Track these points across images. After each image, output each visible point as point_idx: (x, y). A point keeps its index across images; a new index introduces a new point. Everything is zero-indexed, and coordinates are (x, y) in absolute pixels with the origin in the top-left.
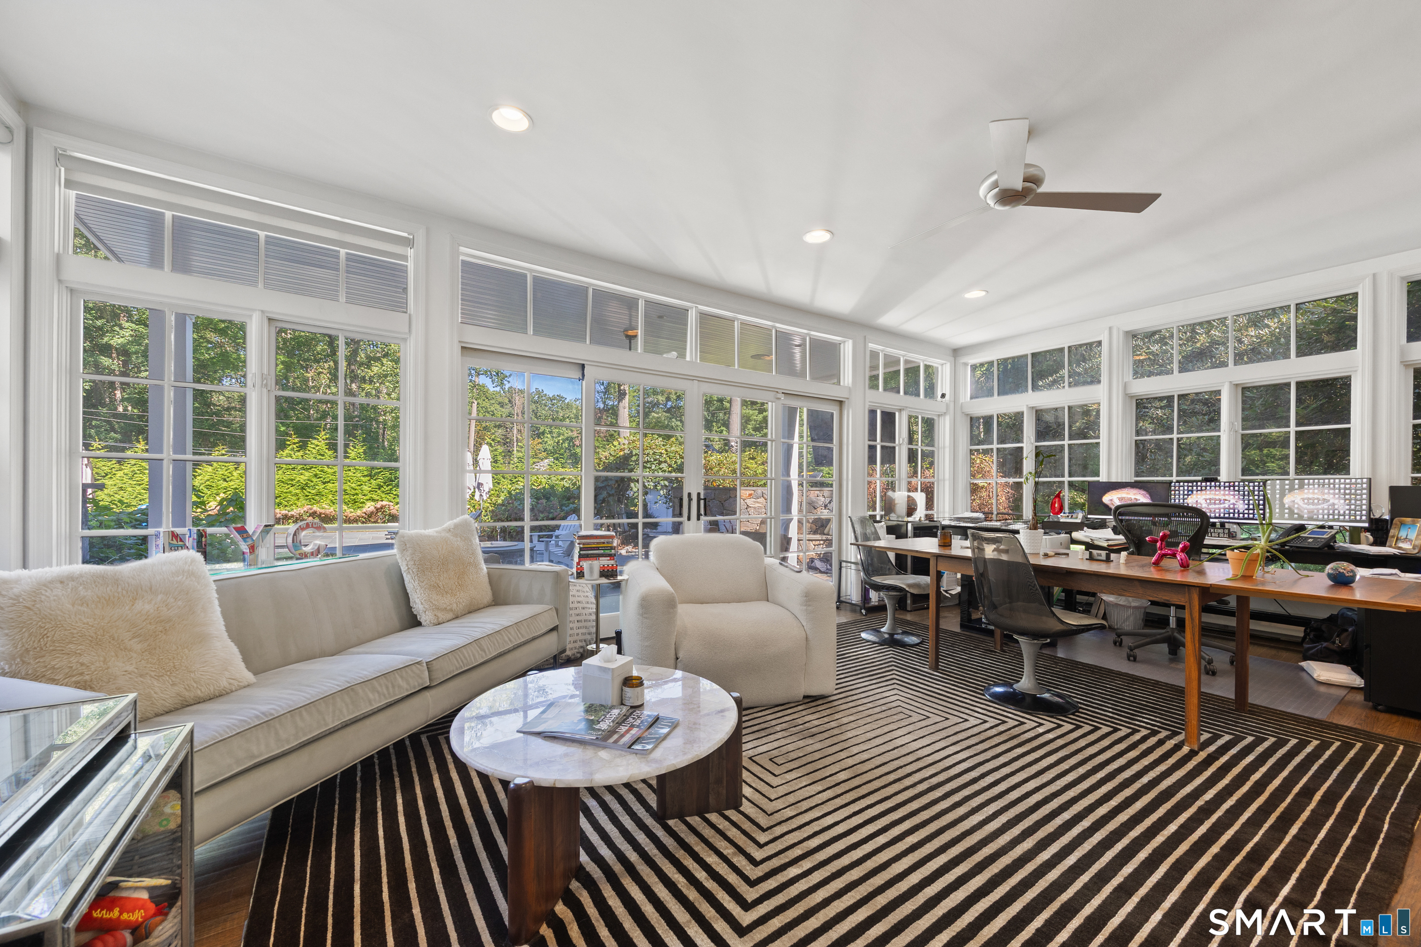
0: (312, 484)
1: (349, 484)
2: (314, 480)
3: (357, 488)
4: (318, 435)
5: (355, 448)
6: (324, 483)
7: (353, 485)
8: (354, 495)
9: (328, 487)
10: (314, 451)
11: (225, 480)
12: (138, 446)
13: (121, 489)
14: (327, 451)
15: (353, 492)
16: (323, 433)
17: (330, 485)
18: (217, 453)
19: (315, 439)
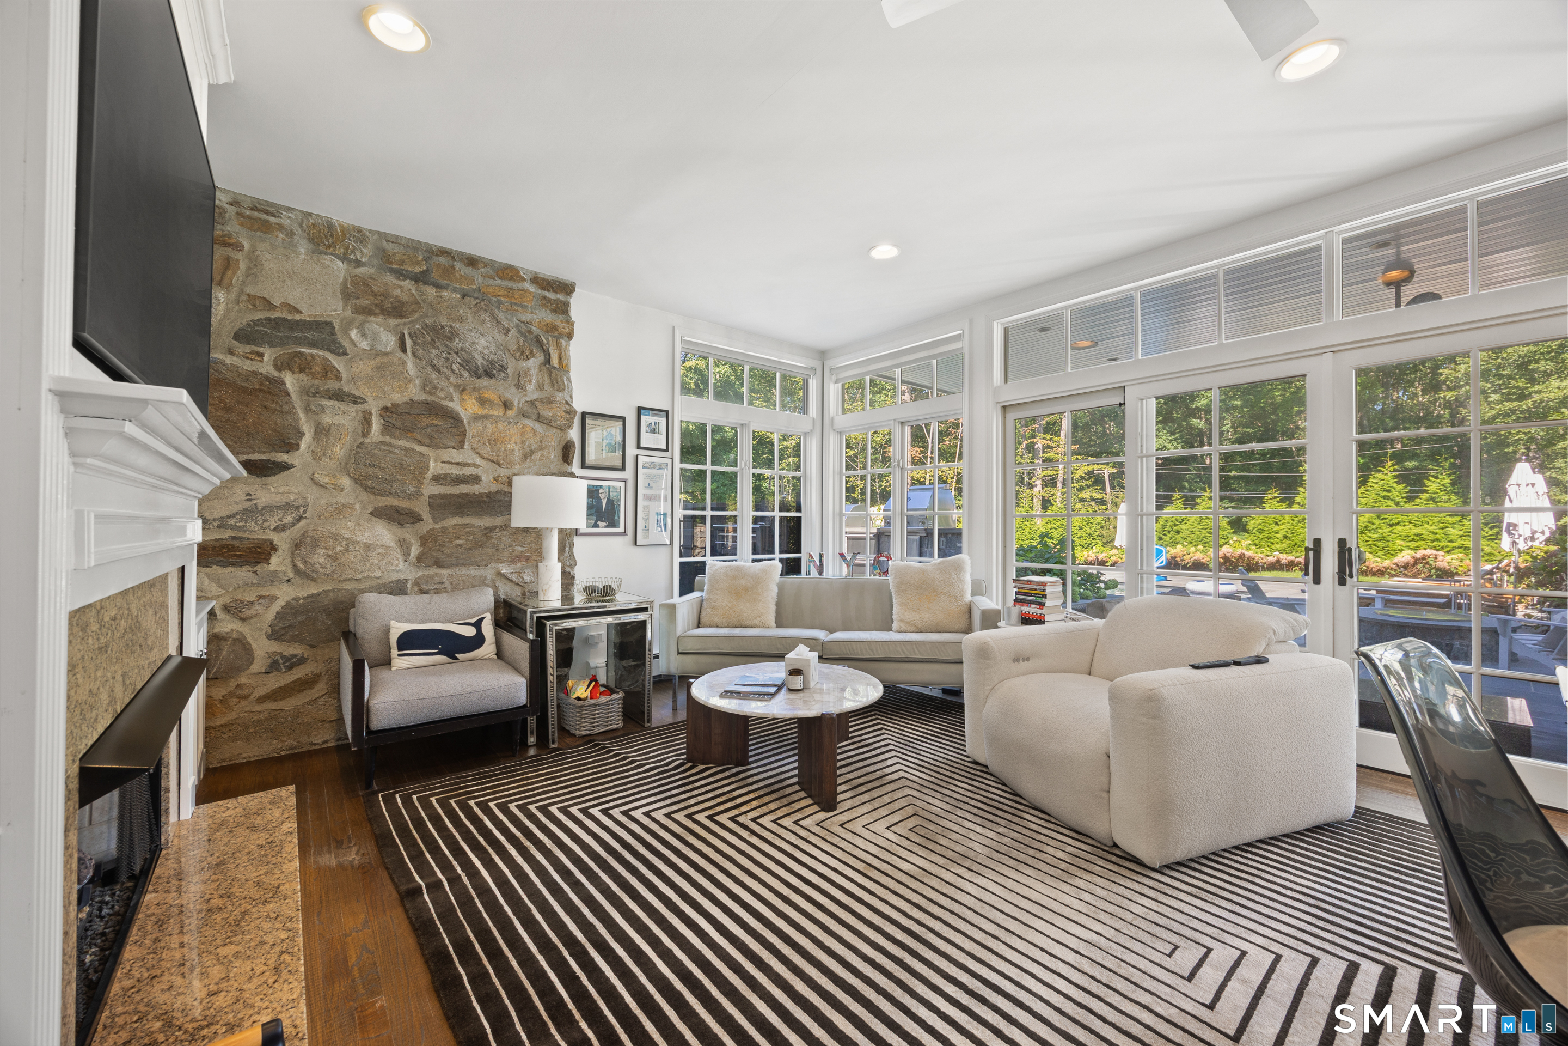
0: (1374, 527)
1: (1426, 526)
2: (1377, 522)
3: (1438, 531)
4: (1384, 467)
5: (1437, 478)
6: (1391, 526)
7: (1433, 528)
8: (1433, 541)
9: (1395, 531)
10: (1376, 486)
11: (1277, 524)
12: (1205, 494)
13: (1192, 532)
14: (1395, 485)
15: (1432, 537)
16: (1390, 464)
17: (1399, 528)
18: (1270, 496)
19: (1380, 471)
